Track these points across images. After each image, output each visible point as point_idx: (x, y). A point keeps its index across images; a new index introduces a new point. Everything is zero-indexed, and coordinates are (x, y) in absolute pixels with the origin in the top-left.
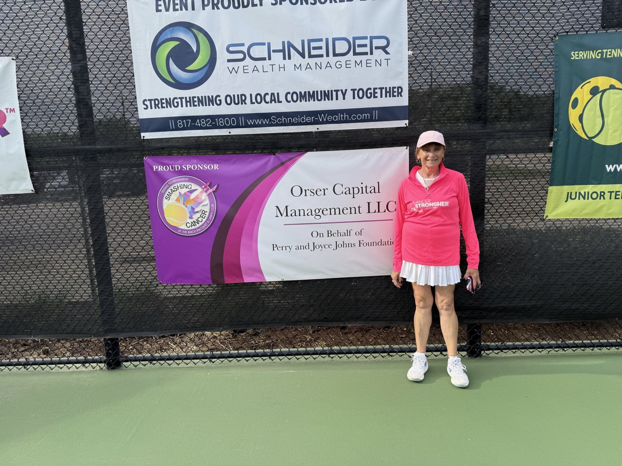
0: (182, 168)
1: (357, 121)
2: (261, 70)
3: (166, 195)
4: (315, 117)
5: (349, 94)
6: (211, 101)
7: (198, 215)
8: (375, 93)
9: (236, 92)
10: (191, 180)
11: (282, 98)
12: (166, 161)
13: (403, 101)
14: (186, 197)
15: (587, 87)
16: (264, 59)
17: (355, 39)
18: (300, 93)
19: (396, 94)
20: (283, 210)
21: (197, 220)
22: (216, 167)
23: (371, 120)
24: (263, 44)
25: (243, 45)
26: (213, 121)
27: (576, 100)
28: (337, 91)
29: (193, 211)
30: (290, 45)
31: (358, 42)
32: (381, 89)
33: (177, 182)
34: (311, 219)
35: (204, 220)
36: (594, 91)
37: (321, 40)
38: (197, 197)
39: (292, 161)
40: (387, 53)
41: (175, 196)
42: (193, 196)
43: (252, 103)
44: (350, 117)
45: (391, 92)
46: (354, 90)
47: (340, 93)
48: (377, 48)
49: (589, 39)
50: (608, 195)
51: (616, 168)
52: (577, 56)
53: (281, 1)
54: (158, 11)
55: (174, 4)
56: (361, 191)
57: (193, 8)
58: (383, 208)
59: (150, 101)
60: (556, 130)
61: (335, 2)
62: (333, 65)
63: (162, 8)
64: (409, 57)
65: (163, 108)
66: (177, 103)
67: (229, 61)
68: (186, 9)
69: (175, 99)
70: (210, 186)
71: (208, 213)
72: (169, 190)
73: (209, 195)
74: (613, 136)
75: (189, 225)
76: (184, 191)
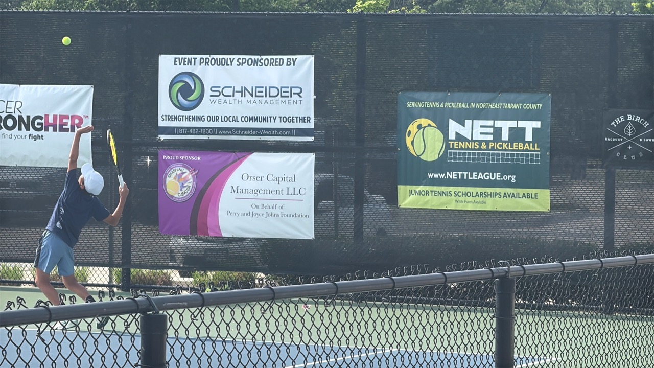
0: (179, 158)
1: (283, 135)
2: (228, 102)
3: (168, 175)
4: (258, 132)
5: (278, 119)
6: (199, 118)
7: (185, 188)
8: (293, 119)
9: (213, 114)
10: (184, 166)
11: (239, 119)
12: (171, 154)
13: (311, 125)
14: (179, 177)
15: (416, 124)
16: (231, 96)
17: (281, 88)
18: (250, 117)
19: (306, 121)
20: (235, 188)
21: (185, 192)
22: (199, 158)
23: (291, 135)
24: (231, 87)
25: (220, 87)
26: (200, 131)
27: (410, 131)
28: (270, 117)
29: (183, 186)
30: (245, 89)
31: (283, 90)
32: (297, 117)
33: (176, 167)
34: (252, 196)
35: (188, 192)
36: (420, 127)
37: (263, 87)
38: (186, 177)
39: (244, 157)
40: (301, 97)
41: (173, 175)
42: (184, 176)
43: (222, 121)
44: (279, 133)
45: (303, 120)
46: (280, 117)
47: (272, 118)
48: (294, 93)
49: (417, 95)
50: (430, 193)
51: (433, 176)
52: (410, 105)
53: (243, 63)
54: (175, 64)
55: (185, 61)
56: (283, 179)
57: (194, 64)
58: (297, 192)
59: (166, 116)
60: (399, 149)
61: (273, 65)
62: (269, 102)
63: (177, 63)
64: (314, 99)
65: (172, 120)
66: (181, 118)
67: (211, 96)
68: (191, 65)
69: (180, 116)
70: (194, 170)
71: (191, 188)
72: (171, 172)
73: (193, 176)
74: (431, 156)
75: (179, 195)
76: (179, 172)
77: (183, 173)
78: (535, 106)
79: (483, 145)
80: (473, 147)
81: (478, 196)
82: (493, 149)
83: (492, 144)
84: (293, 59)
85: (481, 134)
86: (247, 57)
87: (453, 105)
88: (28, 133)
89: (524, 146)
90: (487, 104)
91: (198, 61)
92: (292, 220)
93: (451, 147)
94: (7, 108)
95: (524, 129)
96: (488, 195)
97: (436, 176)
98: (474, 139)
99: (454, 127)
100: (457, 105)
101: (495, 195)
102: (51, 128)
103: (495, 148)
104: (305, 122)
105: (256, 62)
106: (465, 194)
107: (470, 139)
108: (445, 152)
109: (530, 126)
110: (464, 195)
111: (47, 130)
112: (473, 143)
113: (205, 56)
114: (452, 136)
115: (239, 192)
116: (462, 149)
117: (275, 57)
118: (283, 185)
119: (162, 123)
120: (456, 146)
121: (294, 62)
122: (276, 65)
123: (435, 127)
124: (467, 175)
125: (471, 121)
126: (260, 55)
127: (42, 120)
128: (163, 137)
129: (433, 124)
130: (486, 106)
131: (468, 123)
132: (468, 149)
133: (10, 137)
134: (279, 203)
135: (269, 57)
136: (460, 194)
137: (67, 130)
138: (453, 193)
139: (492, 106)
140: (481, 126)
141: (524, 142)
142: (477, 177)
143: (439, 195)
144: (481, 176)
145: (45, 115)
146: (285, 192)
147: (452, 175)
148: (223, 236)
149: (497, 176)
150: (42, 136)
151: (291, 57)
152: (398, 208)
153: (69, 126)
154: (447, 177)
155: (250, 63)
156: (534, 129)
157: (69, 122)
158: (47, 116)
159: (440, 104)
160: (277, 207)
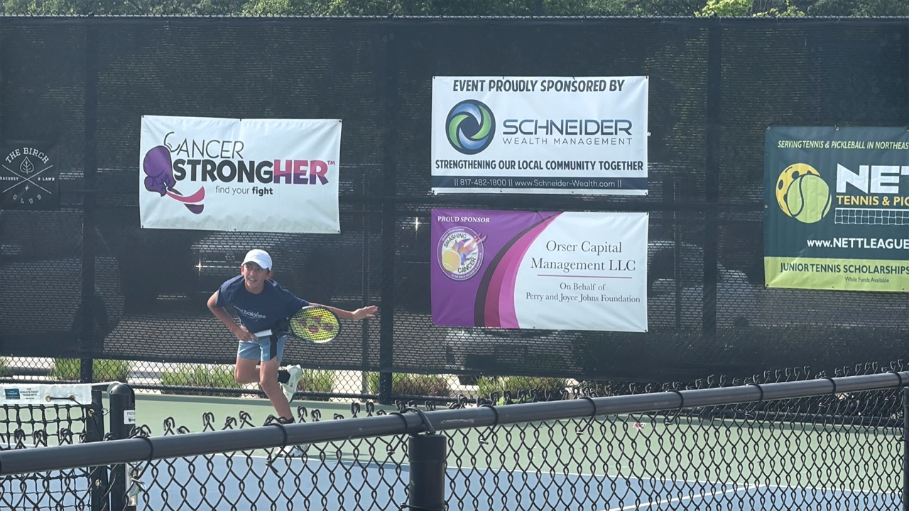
0: (460, 219)
1: (604, 188)
2: (528, 142)
3: (445, 243)
4: (570, 182)
5: (597, 166)
6: (488, 165)
7: (468, 262)
8: (619, 166)
9: (507, 159)
10: (466, 231)
11: (543, 165)
12: (448, 213)
13: (644, 173)
14: (460, 245)
15: (790, 172)
16: (532, 133)
17: (603, 121)
18: (558, 162)
19: (637, 167)
20: (537, 261)
21: (467, 266)
22: (488, 220)
23: (616, 188)
24: (532, 121)
25: (516, 121)
26: (489, 181)
27: (781, 181)
28: (587, 162)
29: (464, 259)
30: (552, 123)
31: (605, 124)
32: (624, 163)
33: (455, 232)
34: (560, 272)
35: (473, 267)
36: (795, 175)
37: (576, 121)
38: (469, 246)
39: (551, 218)
40: (629, 134)
41: (451, 244)
42: (466, 244)
43: (520, 168)
44: (598, 184)
45: (632, 166)
46: (601, 162)
47: (589, 164)
48: (620, 129)
49: (793, 131)
50: (810, 267)
51: (815, 244)
52: (782, 144)
53: (549, 88)
54: (455, 90)
55: (468, 85)
56: (605, 249)
57: (482, 90)
58: (623, 266)
59: (442, 161)
60: (766, 207)
61: (591, 90)
62: (585, 142)
63: (458, 88)
64: (648, 137)
65: (450, 167)
66: (462, 165)
67: (504, 133)
68: (477, 90)
69: (461, 161)
70: (481, 237)
71: (476, 261)
72: (448, 239)
73: (479, 245)
74: (811, 215)
75: (460, 270)
76: (459, 240)
77: (465, 241)
79: (885, 200)
80: (870, 204)
81: (878, 271)
82: (899, 206)
83: (897, 199)
84: (619, 81)
85: (882, 184)
86: (555, 79)
87: (842, 144)
88: (251, 185)
90: (891, 143)
91: (486, 85)
92: (616, 305)
93: (840, 203)
94: (222, 151)
96: (892, 270)
97: (819, 244)
98: (871, 192)
99: (844, 175)
100: (849, 145)
101: (902, 270)
102: (283, 179)
103: (902, 204)
104: (635, 169)
105: (567, 86)
106: (859, 269)
107: (867, 192)
108: (832, 210)
110: (857, 271)
111: (277, 181)
112: (871, 197)
113: (496, 79)
114: (841, 188)
115: (542, 266)
116: (855, 205)
117: (593, 79)
118: (605, 257)
119: (436, 172)
120: (847, 202)
121: (620, 86)
122: (595, 90)
123: (818, 176)
124: (862, 242)
125: (868, 167)
126: (573, 76)
127: (270, 167)
128: (437, 191)
129: (814, 171)
130: (889, 146)
131: (864, 169)
132: (864, 206)
133: (226, 191)
134: (599, 282)
135: (586, 79)
136: (852, 269)
137: (305, 181)
138: (841, 268)
139: (898, 146)
140: (883, 174)
142: (877, 245)
143: (823, 270)
144: (881, 244)
145: (275, 161)
146: (607, 266)
147: (841, 243)
148: (520, 328)
149: (905, 244)
150: (271, 190)
151: (616, 78)
152: (765, 288)
153: (308, 176)
154: (834, 246)
155: (559, 88)
157: (308, 169)
158: (278, 162)
159: (824, 144)
160: (596, 287)
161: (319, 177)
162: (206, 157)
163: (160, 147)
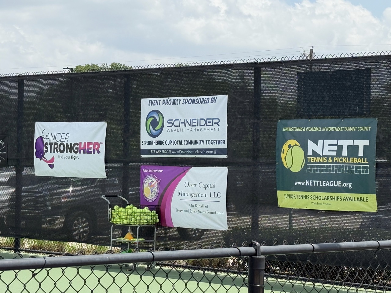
0: (151, 171)
1: (208, 154)
2: (177, 131)
3: (145, 183)
4: (193, 151)
5: (205, 142)
6: (161, 143)
7: (153, 192)
8: (214, 142)
9: (168, 140)
10: (153, 177)
11: (183, 143)
12: (147, 168)
13: (225, 146)
14: (150, 183)
16: (178, 126)
17: (207, 119)
18: (189, 141)
19: (222, 143)
20: (180, 192)
21: (153, 195)
22: (162, 171)
23: (213, 154)
24: (178, 120)
25: (172, 120)
26: (161, 151)
27: (284, 150)
28: (201, 141)
29: (152, 191)
30: (187, 121)
31: (208, 121)
32: (216, 141)
33: (149, 177)
34: (190, 198)
35: (155, 195)
36: (290, 146)
37: (196, 119)
39: (188, 170)
40: (219, 125)
41: (147, 184)
42: (153, 183)
43: (173, 144)
44: (206, 152)
45: (220, 142)
46: (207, 141)
48: (215, 123)
49: (290, 122)
50: (296, 196)
51: (298, 184)
52: (285, 129)
53: (186, 102)
55: (154, 103)
56: (209, 186)
57: (160, 105)
58: (216, 196)
59: (144, 141)
60: (277, 163)
61: (203, 103)
62: (200, 130)
63: (150, 104)
64: (227, 127)
65: (147, 144)
66: (151, 143)
67: (168, 126)
68: (157, 105)
69: (151, 141)
70: (159, 180)
71: (156, 192)
72: (146, 181)
73: (158, 184)
75: (150, 197)
76: (150, 181)
77: (152, 182)
78: (365, 129)
79: (330, 160)
80: (323, 162)
81: (326, 199)
82: (336, 163)
83: (335, 159)
84: (215, 98)
85: (329, 151)
86: (189, 98)
87: (311, 129)
88: (71, 155)
89: (357, 160)
90: (334, 127)
91: (161, 102)
92: (213, 216)
93: (309, 161)
94: (61, 138)
95: (357, 147)
96: (333, 198)
97: (300, 184)
98: (324, 155)
99: (311, 145)
100: (314, 129)
101: (338, 199)
102: (82, 151)
103: (338, 162)
105: (193, 101)
106: (317, 198)
107: (321, 155)
108: (305, 164)
109: (362, 144)
111: (80, 153)
112: (323, 158)
113: (165, 99)
114: (310, 153)
115: (182, 195)
116: (316, 163)
117: (204, 97)
118: (208, 191)
119: (143, 147)
120: (312, 160)
121: (215, 101)
122: (205, 103)
123: (299, 146)
124: (319, 183)
125: (322, 141)
126: (196, 96)
127: (78, 145)
128: (143, 156)
129: (298, 144)
130: (333, 130)
131: (320, 142)
132: (320, 163)
133: (62, 157)
134: (206, 204)
135: (201, 97)
136: (314, 198)
137: (90, 152)
138: (310, 197)
139: (337, 129)
140: (329, 145)
141: (358, 157)
142: (325, 184)
143: (302, 198)
144: (328, 184)
145: (80, 142)
146: (209, 195)
147: (309, 183)
148: (174, 227)
149: (339, 184)
150: (78, 157)
152: (279, 208)
153: (92, 150)
154: (306, 185)
155: (190, 102)
156: (365, 147)
157: (92, 146)
159: (303, 129)
160: (204, 207)
161: (97, 150)
162: (55, 141)
163: (41, 137)
